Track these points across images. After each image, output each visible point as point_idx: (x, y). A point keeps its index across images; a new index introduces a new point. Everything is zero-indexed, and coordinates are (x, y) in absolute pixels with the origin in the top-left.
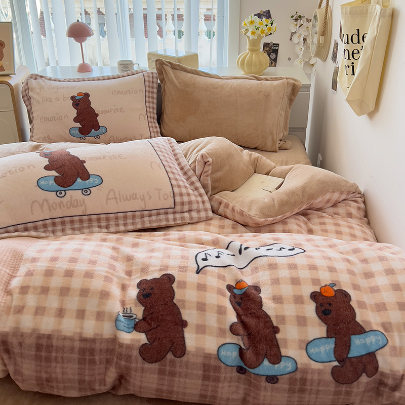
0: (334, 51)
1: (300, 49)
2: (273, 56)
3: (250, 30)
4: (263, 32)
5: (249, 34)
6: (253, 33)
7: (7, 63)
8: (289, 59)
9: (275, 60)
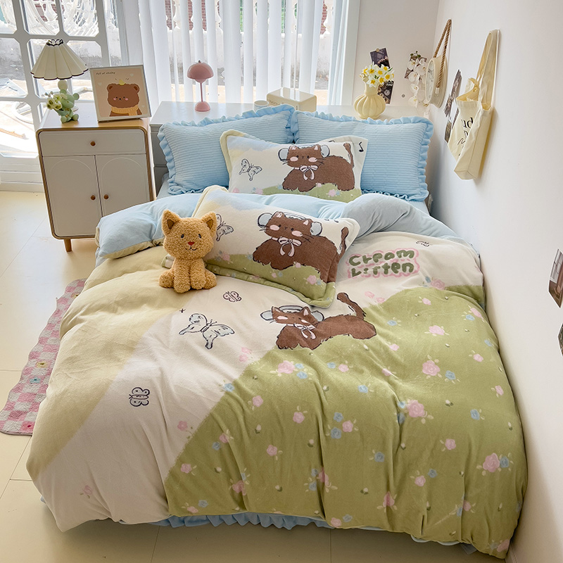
0: (447, 105)
1: (415, 89)
2: (387, 93)
3: (370, 79)
4: (382, 80)
6: (373, 82)
8: (403, 96)
9: (389, 97)
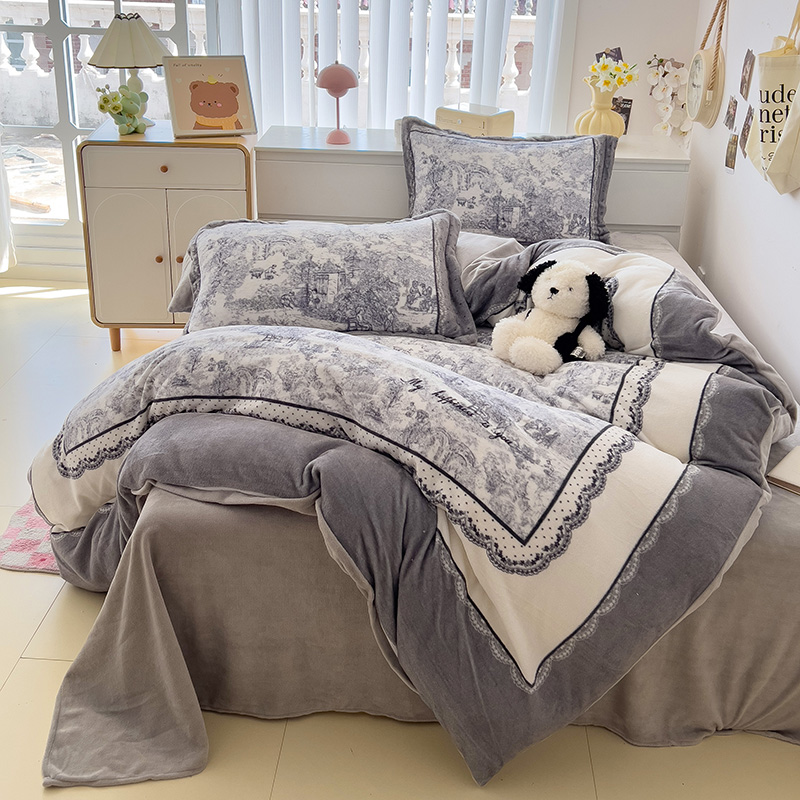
0: (728, 112)
3: (602, 79)
4: (620, 81)
5: (600, 84)
6: (607, 83)
7: (245, 117)
